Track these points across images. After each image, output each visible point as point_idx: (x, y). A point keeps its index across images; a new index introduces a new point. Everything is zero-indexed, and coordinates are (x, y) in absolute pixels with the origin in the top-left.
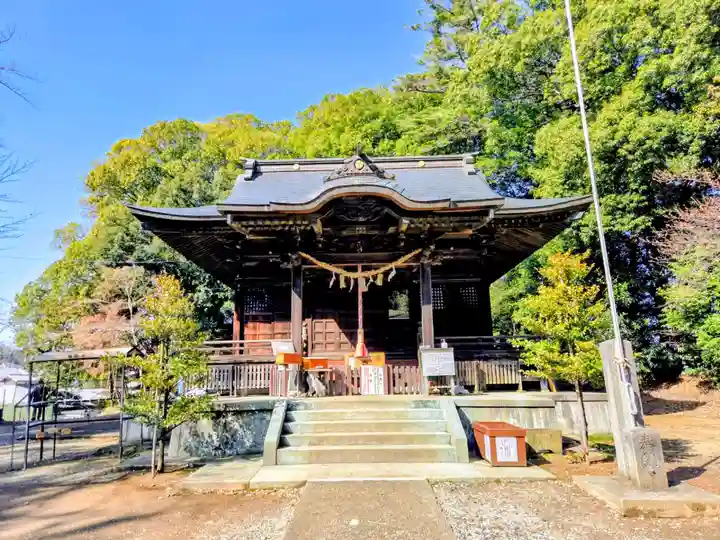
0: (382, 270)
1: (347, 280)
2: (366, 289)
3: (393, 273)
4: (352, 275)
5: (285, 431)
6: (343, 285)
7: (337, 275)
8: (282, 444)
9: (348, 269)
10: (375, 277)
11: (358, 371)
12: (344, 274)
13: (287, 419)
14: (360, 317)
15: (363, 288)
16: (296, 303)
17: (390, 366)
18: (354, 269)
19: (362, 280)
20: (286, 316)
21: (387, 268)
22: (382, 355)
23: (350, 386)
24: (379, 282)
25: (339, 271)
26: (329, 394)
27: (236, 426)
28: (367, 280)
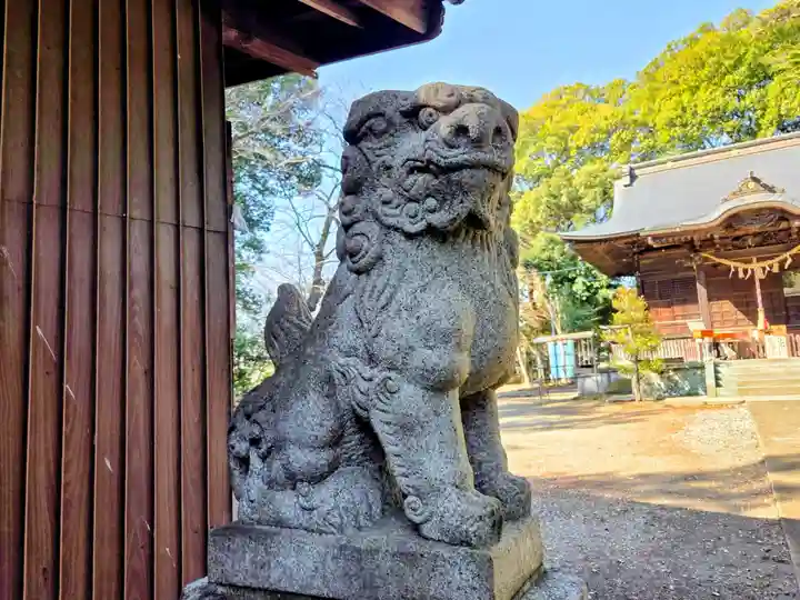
0: (777, 259)
1: (745, 271)
2: (763, 277)
3: (789, 261)
4: (749, 267)
5: (717, 379)
6: (741, 275)
7: (736, 268)
8: (718, 385)
9: (746, 262)
10: (771, 267)
11: (762, 341)
12: (742, 267)
13: (716, 372)
14: (759, 299)
15: (759, 275)
16: (701, 291)
17: (792, 335)
18: (750, 262)
19: (758, 269)
20: (695, 301)
21: (781, 258)
22: (784, 327)
23: (756, 353)
24: (776, 270)
25: (738, 264)
26: (739, 357)
27: (677, 378)
28: (764, 269)
